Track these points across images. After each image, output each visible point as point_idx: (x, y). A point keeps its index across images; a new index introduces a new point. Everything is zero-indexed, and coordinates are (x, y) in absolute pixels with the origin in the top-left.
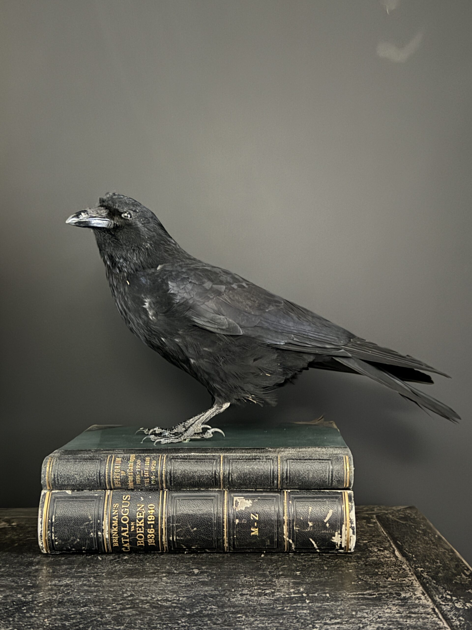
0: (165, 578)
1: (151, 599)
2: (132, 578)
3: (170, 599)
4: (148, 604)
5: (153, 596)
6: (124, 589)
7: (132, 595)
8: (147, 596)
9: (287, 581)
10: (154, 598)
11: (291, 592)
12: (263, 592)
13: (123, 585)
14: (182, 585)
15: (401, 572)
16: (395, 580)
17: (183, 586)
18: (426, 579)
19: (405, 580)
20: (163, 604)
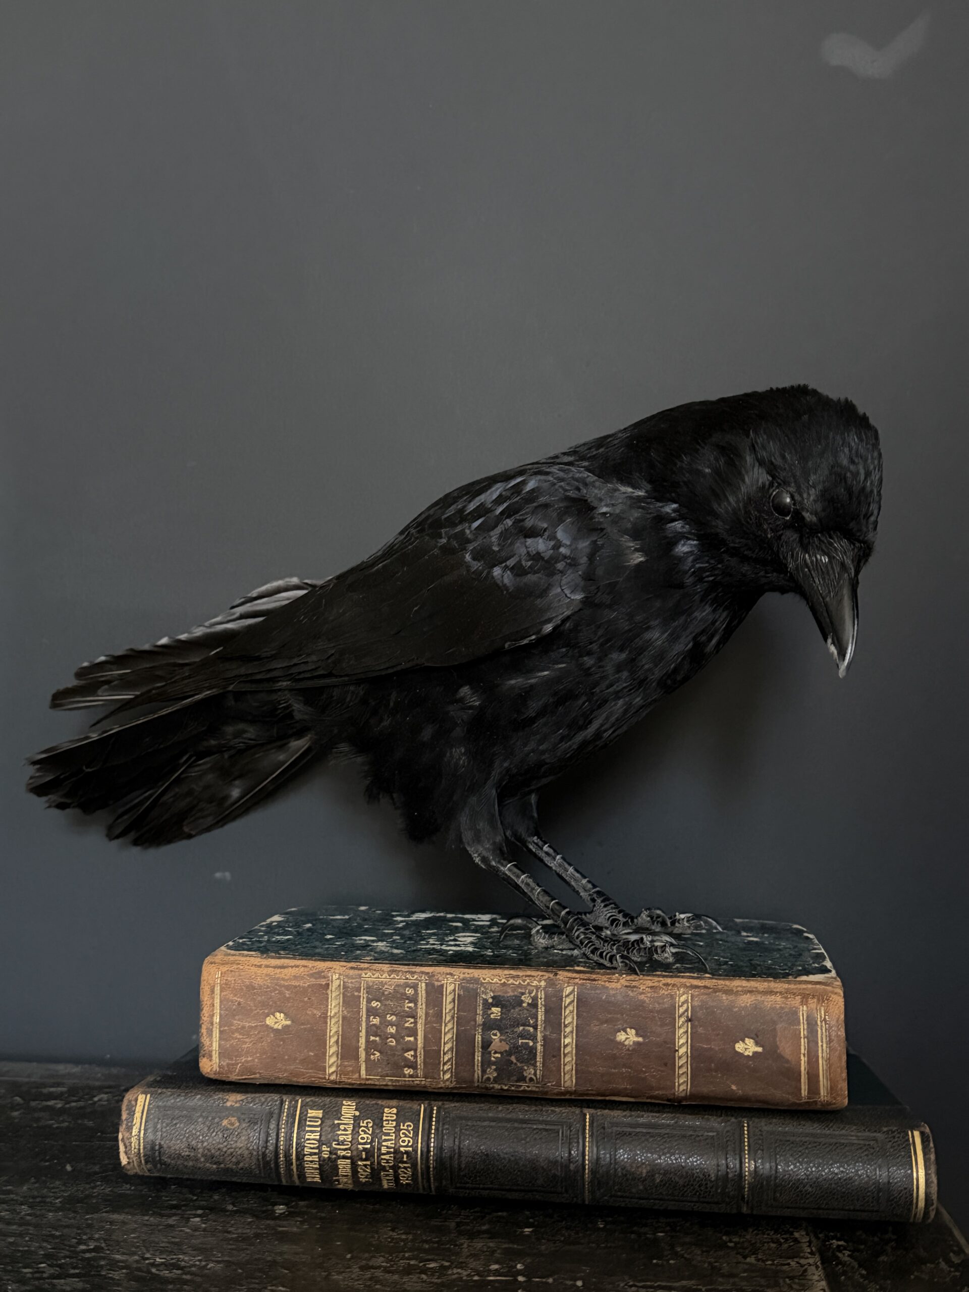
0: (198, 1219)
1: (137, 1262)
2: (119, 1213)
3: (183, 1264)
4: (124, 1271)
5: (148, 1255)
6: (85, 1234)
7: (97, 1249)
8: (134, 1254)
9: (491, 1245)
10: (148, 1259)
11: (490, 1270)
12: (421, 1264)
13: (90, 1226)
14: (229, 1236)
15: (785, 1246)
16: (763, 1261)
17: (232, 1239)
18: (843, 1264)
19: (789, 1264)
20: (162, 1273)
